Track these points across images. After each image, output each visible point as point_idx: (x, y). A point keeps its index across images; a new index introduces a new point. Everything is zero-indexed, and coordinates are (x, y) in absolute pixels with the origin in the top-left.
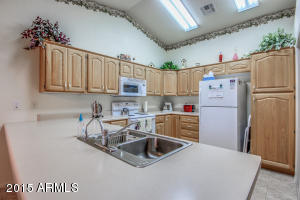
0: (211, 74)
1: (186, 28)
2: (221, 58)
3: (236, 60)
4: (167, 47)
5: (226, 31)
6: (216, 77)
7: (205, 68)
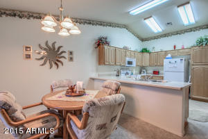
0: (169, 56)
1: (156, 31)
2: (175, 47)
3: (183, 49)
4: (143, 40)
5: (177, 33)
6: (172, 57)
7: (166, 53)
